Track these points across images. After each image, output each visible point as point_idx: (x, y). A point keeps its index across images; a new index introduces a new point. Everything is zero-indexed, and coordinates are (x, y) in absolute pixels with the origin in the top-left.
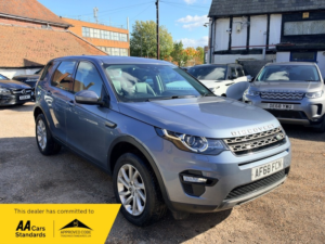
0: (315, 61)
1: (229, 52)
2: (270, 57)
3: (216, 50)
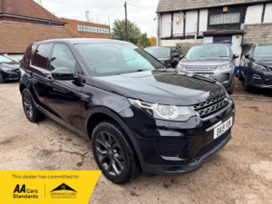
0: (230, 42)
1: (172, 38)
2: (200, 40)
3: (163, 37)
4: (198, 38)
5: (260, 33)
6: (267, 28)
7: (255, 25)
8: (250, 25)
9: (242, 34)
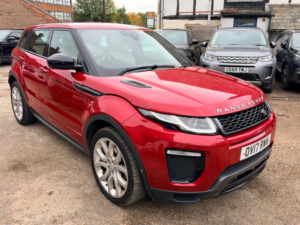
0: (255, 26)
1: (177, 17)
2: (215, 22)
3: (165, 15)
4: (212, 18)
5: (288, 16)
6: (295, 10)
7: (282, 6)
8: (276, 6)
9: (269, 16)
